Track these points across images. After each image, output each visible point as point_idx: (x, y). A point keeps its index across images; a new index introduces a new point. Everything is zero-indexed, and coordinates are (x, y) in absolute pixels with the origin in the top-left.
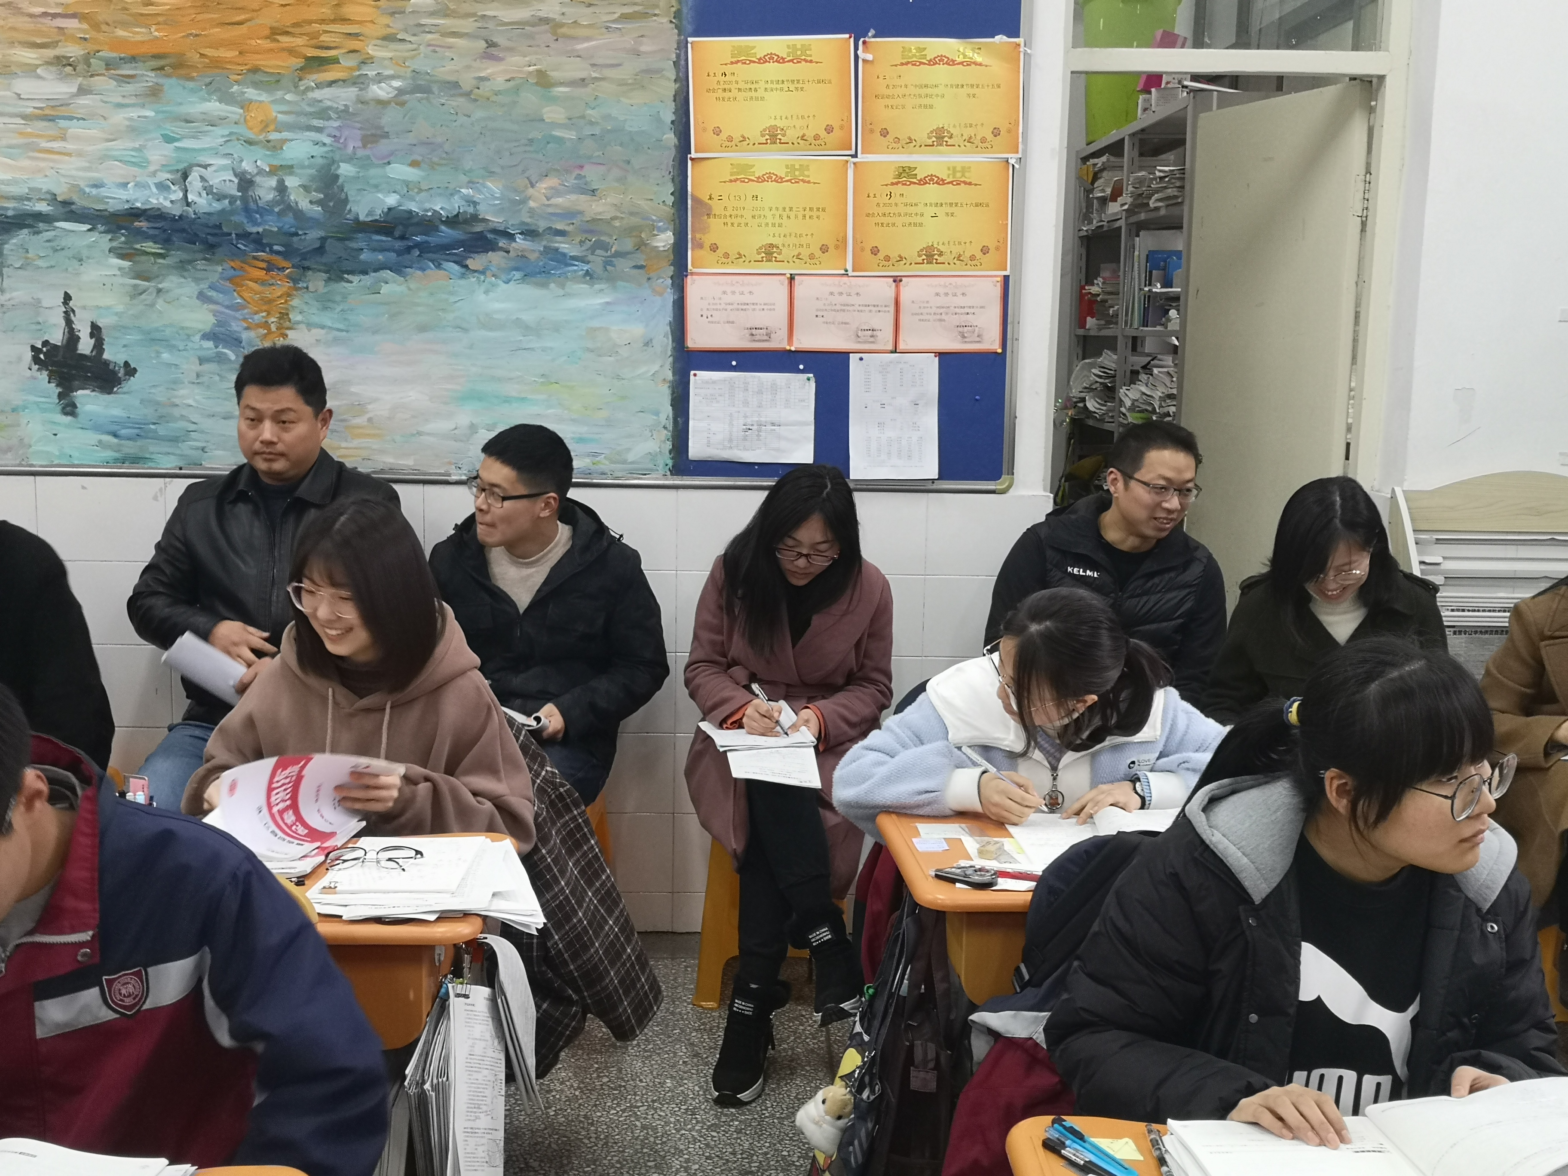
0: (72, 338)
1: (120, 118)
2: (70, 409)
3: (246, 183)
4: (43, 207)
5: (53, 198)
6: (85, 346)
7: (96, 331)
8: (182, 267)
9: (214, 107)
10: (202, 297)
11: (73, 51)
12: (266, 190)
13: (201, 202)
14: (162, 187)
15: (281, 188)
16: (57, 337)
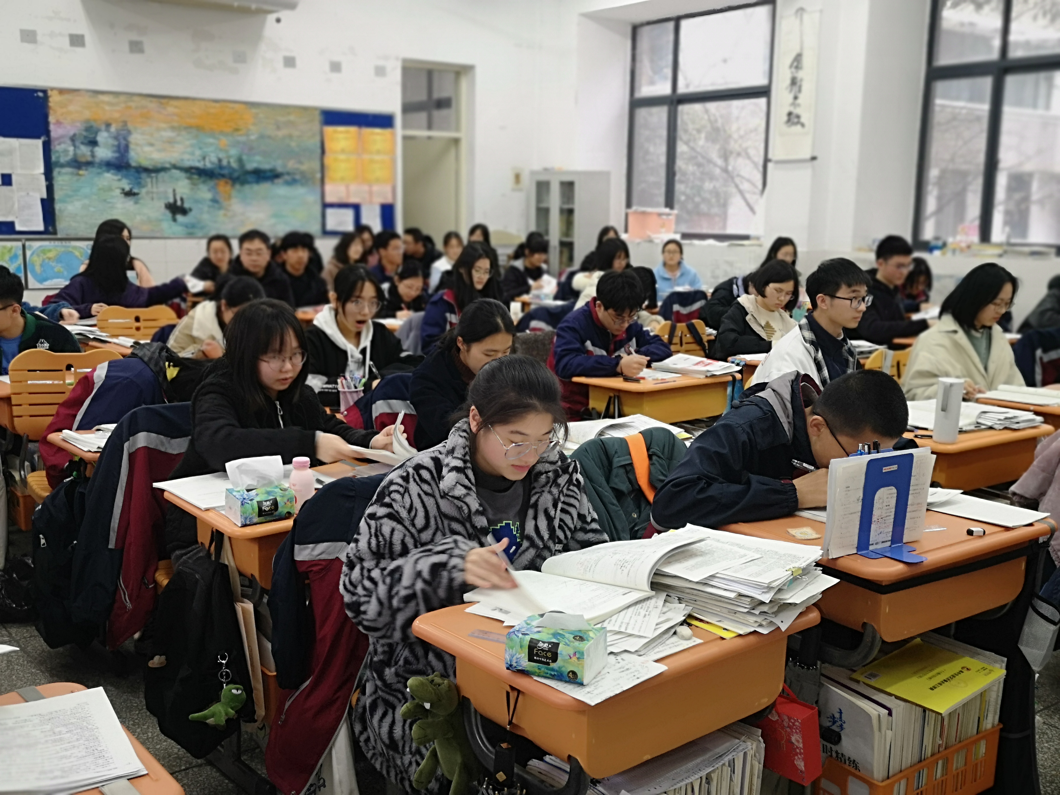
0: (175, 201)
1: (188, 143)
2: (175, 220)
3: (220, 160)
4: (168, 166)
5: (170, 163)
6: (179, 203)
7: (182, 200)
8: (204, 182)
9: (211, 140)
10: (209, 190)
11: (175, 124)
12: (225, 163)
13: (208, 165)
14: (199, 161)
15: (229, 162)
16: (171, 200)
